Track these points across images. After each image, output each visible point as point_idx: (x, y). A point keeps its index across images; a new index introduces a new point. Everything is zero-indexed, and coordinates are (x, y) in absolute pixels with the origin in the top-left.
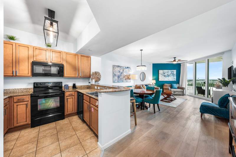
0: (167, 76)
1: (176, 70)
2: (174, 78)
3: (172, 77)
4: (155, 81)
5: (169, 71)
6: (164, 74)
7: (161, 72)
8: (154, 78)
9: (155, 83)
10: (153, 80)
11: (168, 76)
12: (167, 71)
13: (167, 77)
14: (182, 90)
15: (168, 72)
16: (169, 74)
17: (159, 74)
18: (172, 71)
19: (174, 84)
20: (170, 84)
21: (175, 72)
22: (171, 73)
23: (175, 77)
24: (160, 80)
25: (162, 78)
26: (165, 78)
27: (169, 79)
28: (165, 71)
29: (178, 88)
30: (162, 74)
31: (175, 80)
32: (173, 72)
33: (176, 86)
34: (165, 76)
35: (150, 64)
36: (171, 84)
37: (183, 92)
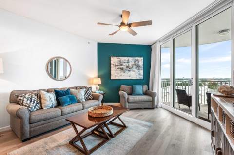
0: (126, 70)
1: (142, 58)
2: (139, 74)
3: (137, 71)
4: (100, 79)
5: (131, 59)
6: (121, 65)
7: (114, 60)
8: (102, 73)
9: (99, 85)
10: (98, 77)
11: (129, 69)
12: (126, 59)
13: (127, 72)
14: (151, 98)
15: (128, 61)
16: (130, 66)
17: (112, 65)
18: (136, 60)
19: (137, 86)
20: (130, 86)
21: (141, 61)
22: (133, 63)
23: (142, 72)
24: (112, 78)
25: (116, 74)
26: (122, 73)
27: (129, 76)
28: (123, 59)
29: (145, 93)
30: (116, 65)
31: (142, 77)
32: (137, 62)
33: (140, 89)
34: (122, 69)
35: (89, 43)
36: (132, 86)
37: (153, 101)
